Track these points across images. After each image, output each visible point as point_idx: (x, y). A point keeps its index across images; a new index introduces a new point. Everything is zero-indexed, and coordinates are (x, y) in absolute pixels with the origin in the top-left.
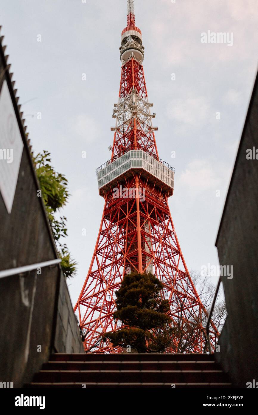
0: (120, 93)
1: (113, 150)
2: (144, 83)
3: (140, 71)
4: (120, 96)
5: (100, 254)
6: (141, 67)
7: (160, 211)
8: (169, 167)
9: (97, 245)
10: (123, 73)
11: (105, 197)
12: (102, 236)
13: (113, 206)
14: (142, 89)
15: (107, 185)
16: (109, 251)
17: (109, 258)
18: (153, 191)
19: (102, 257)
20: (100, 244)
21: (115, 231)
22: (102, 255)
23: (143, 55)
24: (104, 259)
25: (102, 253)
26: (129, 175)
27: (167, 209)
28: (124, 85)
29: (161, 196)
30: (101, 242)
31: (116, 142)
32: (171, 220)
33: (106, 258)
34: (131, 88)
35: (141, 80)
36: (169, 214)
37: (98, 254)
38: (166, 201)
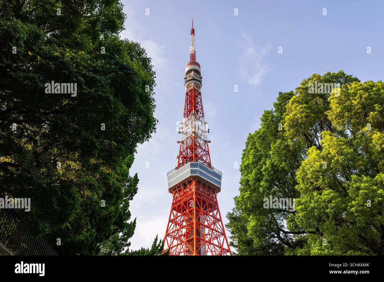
0: (185, 114)
1: (179, 159)
2: (202, 106)
3: (199, 97)
4: (184, 116)
5: (169, 236)
6: (200, 94)
7: (211, 206)
8: (218, 172)
9: (167, 231)
10: (187, 98)
11: (173, 194)
12: (170, 223)
13: (178, 202)
14: (200, 111)
15: (174, 186)
16: (175, 235)
17: (176, 239)
18: (206, 190)
19: (171, 238)
20: (169, 229)
21: (179, 220)
22: (171, 237)
23: (201, 84)
24: (172, 239)
25: (170, 236)
26: (189, 180)
27: (216, 203)
28: (188, 108)
29: (212, 193)
30: (170, 228)
31: (181, 153)
32: (218, 211)
33: (174, 239)
34: (192, 111)
35: (199, 104)
36: (218, 206)
37: (168, 236)
38: (216, 196)
